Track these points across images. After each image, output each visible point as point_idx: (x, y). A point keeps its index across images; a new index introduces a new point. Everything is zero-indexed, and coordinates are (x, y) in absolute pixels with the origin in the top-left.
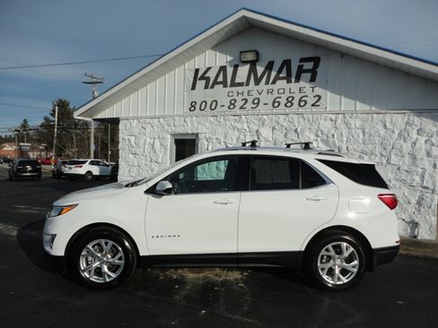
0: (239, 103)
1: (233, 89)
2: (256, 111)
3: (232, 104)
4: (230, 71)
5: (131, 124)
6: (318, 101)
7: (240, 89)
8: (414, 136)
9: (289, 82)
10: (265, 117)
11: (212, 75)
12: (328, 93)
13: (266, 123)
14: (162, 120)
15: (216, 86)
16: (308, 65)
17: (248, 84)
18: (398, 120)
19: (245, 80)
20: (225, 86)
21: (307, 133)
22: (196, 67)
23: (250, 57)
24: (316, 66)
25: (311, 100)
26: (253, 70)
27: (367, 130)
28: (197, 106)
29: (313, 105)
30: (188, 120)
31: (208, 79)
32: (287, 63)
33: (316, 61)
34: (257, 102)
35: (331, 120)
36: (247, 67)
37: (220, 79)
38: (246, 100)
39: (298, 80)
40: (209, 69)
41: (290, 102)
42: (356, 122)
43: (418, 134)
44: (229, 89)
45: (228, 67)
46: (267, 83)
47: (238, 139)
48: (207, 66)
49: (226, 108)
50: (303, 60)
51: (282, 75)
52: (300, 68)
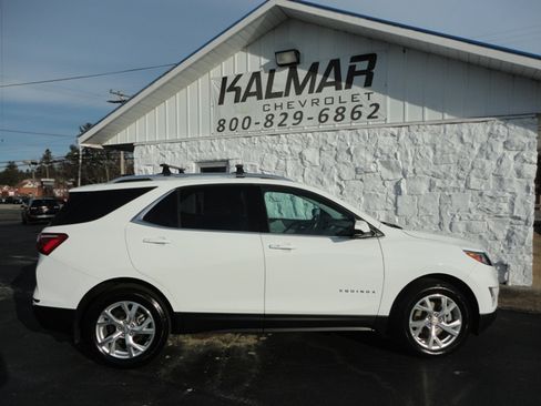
0: (277, 119)
1: (269, 101)
2: (298, 128)
3: (269, 120)
4: (265, 78)
5: (147, 152)
6: (375, 111)
7: (278, 101)
8: (499, 149)
9: (338, 88)
10: (310, 135)
11: (243, 84)
12: (388, 99)
13: (312, 142)
14: (184, 144)
15: (248, 98)
16: (362, 66)
17: (287, 95)
18: (479, 130)
19: (283, 89)
20: (260, 98)
21: (362, 153)
22: (224, 75)
23: (288, 58)
24: (372, 66)
25: (366, 111)
26: (293, 76)
27: (438, 146)
28: (227, 125)
29: (369, 117)
30: (216, 143)
31: (238, 90)
32: (335, 64)
33: (372, 58)
34: (299, 117)
35: (393, 135)
36: (286, 72)
37: (253, 89)
38: (286, 115)
39: (349, 85)
40: (239, 76)
41: (341, 114)
42: (424, 137)
43: (505, 147)
44: (264, 101)
45: (262, 73)
46: (311, 91)
47: (277, 164)
48: (237, 73)
49: (262, 126)
50: (355, 59)
51: (329, 80)
52: (352, 69)
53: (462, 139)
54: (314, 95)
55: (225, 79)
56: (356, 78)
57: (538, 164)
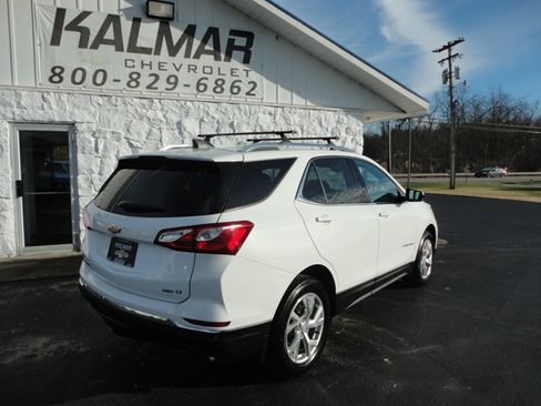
0: (145, 80)
1: (133, 56)
2: (173, 94)
3: (134, 79)
6: (253, 89)
7: (146, 58)
8: (344, 135)
9: (217, 58)
10: (189, 104)
12: (264, 80)
13: (191, 112)
15: (102, 46)
16: (240, 41)
17: (158, 52)
19: (152, 45)
20: (119, 48)
21: (245, 129)
22: (59, 6)
23: (162, 10)
24: (250, 43)
25: (246, 88)
26: (164, 32)
28: (67, 75)
29: (248, 94)
30: (51, 98)
31: (85, 32)
32: (213, 32)
33: (250, 36)
34: (173, 82)
36: (156, 25)
37: (110, 35)
38: (157, 77)
41: (220, 86)
42: (295, 118)
43: (346, 132)
44: (125, 55)
45: (123, 19)
46: (187, 55)
47: (149, 133)
48: (82, 8)
49: (123, 84)
50: (233, 32)
51: (207, 47)
52: (231, 42)
53: (321, 124)
54: (191, 61)
55: (61, 13)
56: (234, 52)
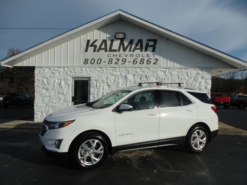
0: (114, 61)
1: (111, 53)
2: (124, 66)
3: (110, 61)
4: (109, 43)
5: (44, 71)
6: (156, 62)
7: (115, 53)
8: (200, 80)
9: (142, 51)
10: (130, 69)
11: (98, 44)
12: (161, 58)
13: (130, 72)
14: (66, 69)
15: (100, 51)
16: (151, 43)
17: (119, 51)
18: (193, 72)
20: (106, 51)
21: (152, 78)
22: (88, 39)
23: (121, 36)
24: (155, 44)
25: (153, 61)
26: (122, 43)
27: (180, 77)
28: (89, 62)
29: (154, 64)
30: (84, 69)
31: (95, 46)
32: (140, 41)
33: (155, 41)
34: (124, 61)
35: (163, 71)
37: (103, 47)
38: (118, 60)
39: (146, 50)
40: (96, 41)
41: (143, 61)
42: (175, 73)
43: (202, 79)
44: (108, 53)
45: (108, 41)
46: (130, 51)
47: (114, 80)
48: (95, 39)
49: (107, 63)
52: (147, 44)
53: (188, 75)
54: (131, 53)
55: (88, 41)
56: (149, 48)
57: (212, 85)
